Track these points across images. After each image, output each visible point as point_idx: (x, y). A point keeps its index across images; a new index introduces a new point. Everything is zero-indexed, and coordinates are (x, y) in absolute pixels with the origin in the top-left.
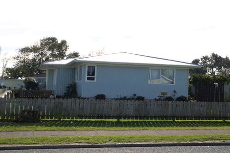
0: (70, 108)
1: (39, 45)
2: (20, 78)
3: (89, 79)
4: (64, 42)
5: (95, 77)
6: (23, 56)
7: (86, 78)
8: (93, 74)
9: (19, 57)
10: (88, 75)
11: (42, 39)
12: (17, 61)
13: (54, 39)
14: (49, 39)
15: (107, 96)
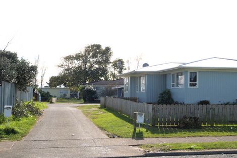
0: (221, 114)
1: (83, 53)
2: (58, 87)
3: (191, 85)
4: (108, 49)
5: (197, 82)
6: (67, 64)
7: (189, 85)
8: (195, 80)
9: (62, 65)
10: (190, 81)
11: (87, 46)
12: (62, 69)
13: (98, 47)
14: (93, 46)
15: (211, 102)
